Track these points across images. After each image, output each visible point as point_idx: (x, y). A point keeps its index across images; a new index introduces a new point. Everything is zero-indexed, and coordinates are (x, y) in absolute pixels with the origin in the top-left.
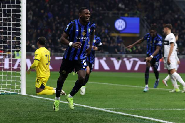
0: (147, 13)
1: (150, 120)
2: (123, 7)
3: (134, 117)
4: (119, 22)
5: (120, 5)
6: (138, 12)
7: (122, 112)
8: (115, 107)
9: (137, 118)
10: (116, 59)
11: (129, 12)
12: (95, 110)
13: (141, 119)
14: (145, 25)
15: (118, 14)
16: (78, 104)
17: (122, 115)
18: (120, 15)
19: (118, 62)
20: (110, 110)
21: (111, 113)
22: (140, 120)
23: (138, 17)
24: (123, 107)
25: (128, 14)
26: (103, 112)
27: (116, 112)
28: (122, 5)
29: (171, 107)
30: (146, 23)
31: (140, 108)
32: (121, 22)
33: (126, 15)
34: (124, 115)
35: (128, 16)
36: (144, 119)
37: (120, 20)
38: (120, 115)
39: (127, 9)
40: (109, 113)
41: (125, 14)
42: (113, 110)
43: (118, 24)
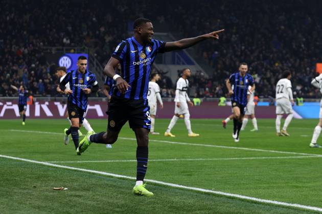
0: (98, 48)
1: (100, 175)
2: (69, 42)
3: (81, 171)
4: (64, 59)
5: (65, 40)
6: (86, 48)
7: (67, 166)
8: (60, 160)
9: (85, 172)
10: (61, 104)
11: (76, 48)
12: (35, 163)
13: (90, 173)
14: (95, 63)
15: (63, 50)
16: (14, 157)
17: (67, 169)
18: (65, 51)
19: (63, 107)
20: (53, 163)
21: (54, 167)
22: (88, 174)
23: (86, 53)
24: (69, 160)
25: (75, 50)
26: (44, 165)
27: (60, 166)
28: (67, 39)
29: (126, 159)
30: (95, 60)
31: (88, 160)
32: (66, 59)
33: (72, 51)
34: (69, 169)
35: (74, 53)
36: (94, 174)
37: (65, 58)
38: (65, 169)
39: (72, 44)
40: (52, 167)
41: (70, 49)
42: (57, 164)
43: (63, 62)
